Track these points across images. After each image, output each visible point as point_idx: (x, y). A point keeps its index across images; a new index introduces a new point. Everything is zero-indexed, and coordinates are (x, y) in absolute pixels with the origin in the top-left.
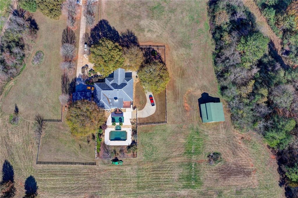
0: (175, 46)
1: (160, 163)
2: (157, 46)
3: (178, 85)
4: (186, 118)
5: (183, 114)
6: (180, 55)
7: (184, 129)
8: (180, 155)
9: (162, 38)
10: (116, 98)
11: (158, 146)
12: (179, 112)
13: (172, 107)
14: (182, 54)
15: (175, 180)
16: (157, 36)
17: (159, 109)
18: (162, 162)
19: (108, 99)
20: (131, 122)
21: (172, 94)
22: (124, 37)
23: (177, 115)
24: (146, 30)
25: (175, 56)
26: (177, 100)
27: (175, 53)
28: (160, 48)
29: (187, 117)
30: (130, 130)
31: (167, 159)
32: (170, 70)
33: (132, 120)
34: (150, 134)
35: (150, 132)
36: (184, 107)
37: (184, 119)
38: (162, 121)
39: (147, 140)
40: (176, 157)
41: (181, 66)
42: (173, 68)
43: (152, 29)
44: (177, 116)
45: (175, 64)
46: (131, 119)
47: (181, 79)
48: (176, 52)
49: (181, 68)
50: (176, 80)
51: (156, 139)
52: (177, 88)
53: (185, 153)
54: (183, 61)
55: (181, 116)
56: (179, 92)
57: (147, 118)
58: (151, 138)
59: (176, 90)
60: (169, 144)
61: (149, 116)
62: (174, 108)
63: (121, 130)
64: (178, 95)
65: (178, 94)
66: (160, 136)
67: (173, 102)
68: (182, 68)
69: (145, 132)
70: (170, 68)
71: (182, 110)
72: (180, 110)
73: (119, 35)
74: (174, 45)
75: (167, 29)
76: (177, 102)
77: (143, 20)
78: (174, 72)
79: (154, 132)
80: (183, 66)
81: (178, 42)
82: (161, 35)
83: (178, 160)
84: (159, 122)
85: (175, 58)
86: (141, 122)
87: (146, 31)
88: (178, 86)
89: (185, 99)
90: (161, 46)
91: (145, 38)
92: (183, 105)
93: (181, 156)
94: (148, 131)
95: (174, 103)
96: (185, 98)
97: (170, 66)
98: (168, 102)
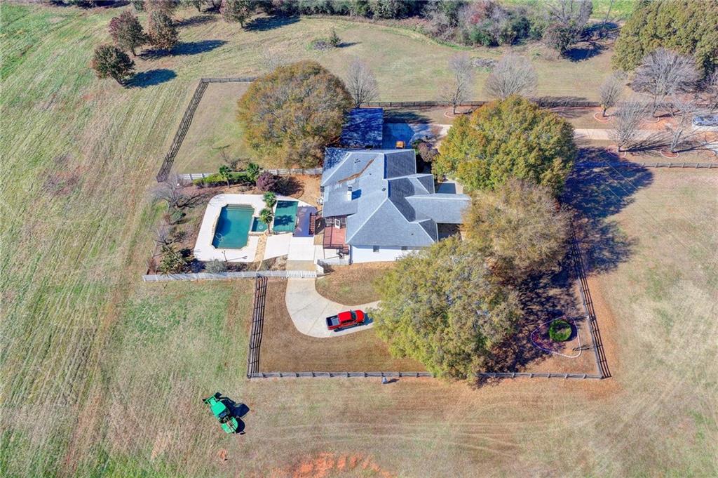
0: (621, 426)
1: (99, 356)
2: (598, 345)
3: (419, 429)
4: (260, 465)
5: (280, 447)
6: (578, 447)
7: (209, 452)
8: (100, 431)
9: (646, 366)
10: (356, 195)
11: (166, 347)
12: (290, 431)
13: (318, 401)
14: (583, 457)
15: (11, 416)
16: (649, 348)
17: (315, 347)
18: (100, 364)
19: (358, 175)
20: (275, 258)
21: (377, 403)
22: (604, 231)
23: (281, 423)
24: (665, 305)
25: (566, 425)
26: (347, 424)
27: (583, 421)
28: (593, 354)
29: (264, 467)
30: (244, 258)
31: (107, 380)
32: (491, 396)
33: (283, 262)
34: (219, 318)
35: (226, 319)
36: (316, 453)
37: (258, 455)
38: (262, 359)
39: (197, 310)
40: (102, 415)
41: (521, 451)
42: (503, 410)
43: (677, 327)
44: (276, 421)
45: (523, 420)
46: (286, 259)
47: (450, 447)
48: (591, 429)
49: (509, 448)
50: (448, 424)
51: (193, 338)
52: (406, 426)
53: (104, 456)
54: (549, 463)
55: (273, 438)
56: (387, 432)
57: (283, 307)
58: (201, 322)
59: (393, 421)
60: (160, 389)
61: (291, 313)
62: (312, 408)
63: (250, 232)
64: (370, 426)
65: (377, 431)
66: (204, 353)
67: (339, 404)
68: (507, 453)
69: (228, 303)
70: (502, 399)
71: (299, 444)
72: (300, 436)
73: (605, 216)
74: (625, 418)
75: (699, 390)
76: (341, 421)
77: (707, 295)
78: (484, 413)
79: (221, 333)
80: (521, 458)
81: (646, 439)
82: (661, 362)
83: (83, 426)
84: (258, 347)
85: (557, 425)
86: (268, 289)
87: (658, 304)
88: (415, 431)
89: (352, 460)
90: (602, 361)
91: (626, 300)
92: (323, 448)
93: (99, 439)
94: (230, 312)
95: (334, 408)
96: (356, 463)
97: (514, 397)
98: (341, 385)
